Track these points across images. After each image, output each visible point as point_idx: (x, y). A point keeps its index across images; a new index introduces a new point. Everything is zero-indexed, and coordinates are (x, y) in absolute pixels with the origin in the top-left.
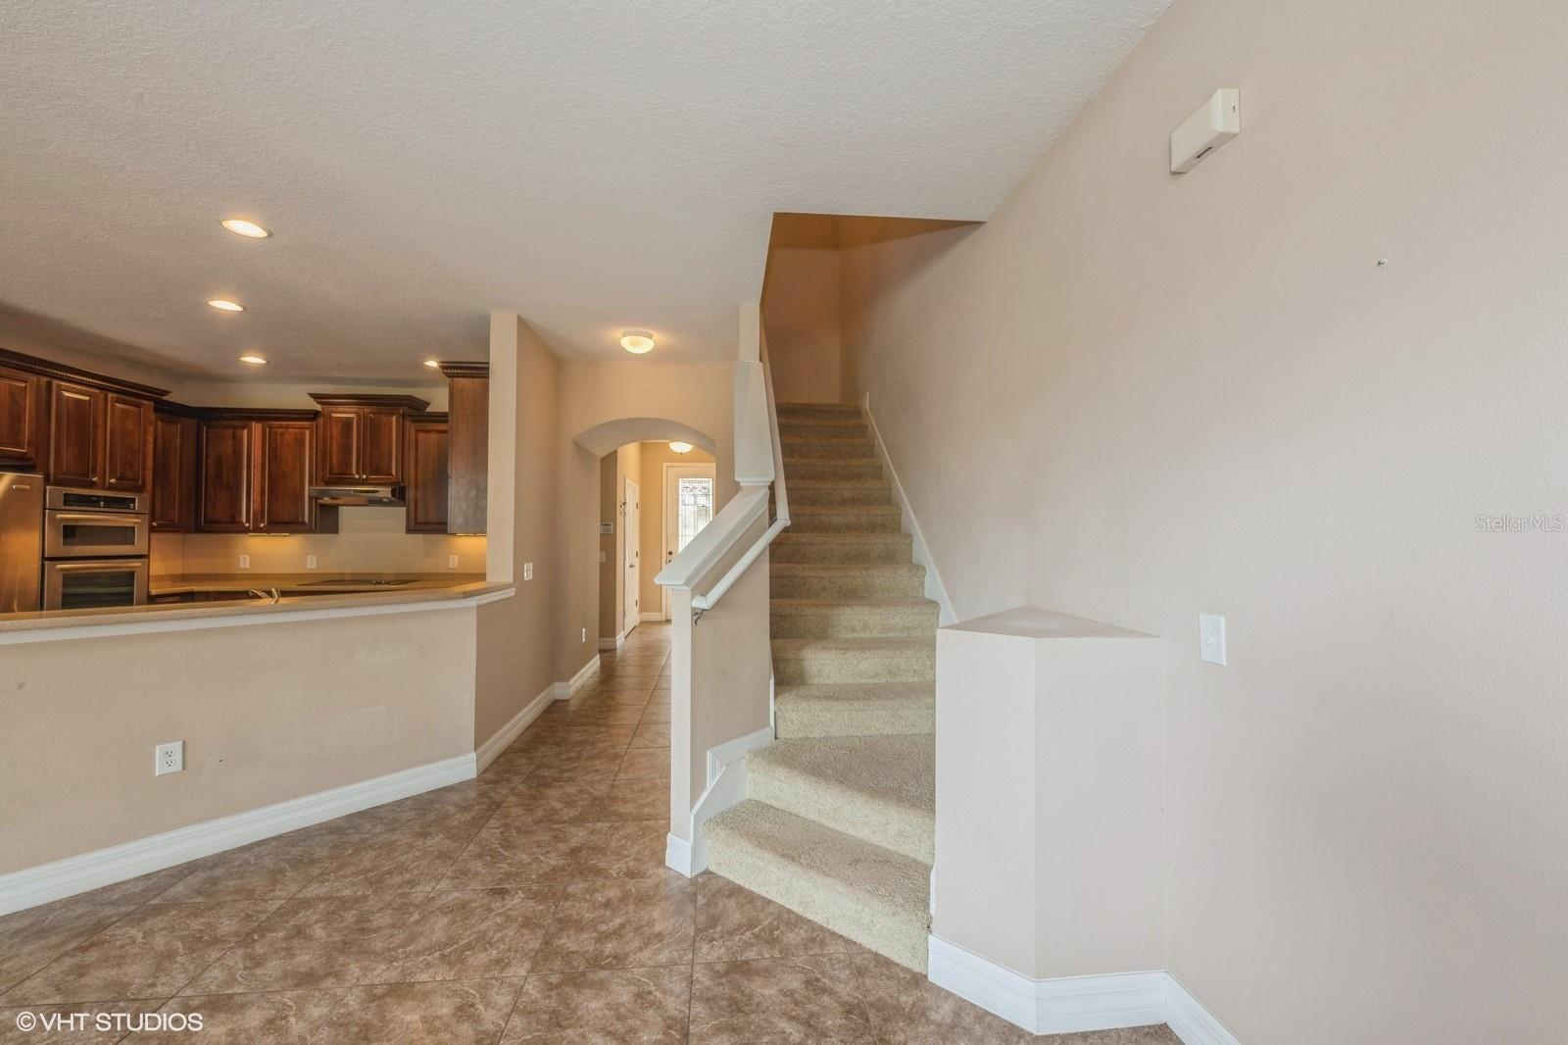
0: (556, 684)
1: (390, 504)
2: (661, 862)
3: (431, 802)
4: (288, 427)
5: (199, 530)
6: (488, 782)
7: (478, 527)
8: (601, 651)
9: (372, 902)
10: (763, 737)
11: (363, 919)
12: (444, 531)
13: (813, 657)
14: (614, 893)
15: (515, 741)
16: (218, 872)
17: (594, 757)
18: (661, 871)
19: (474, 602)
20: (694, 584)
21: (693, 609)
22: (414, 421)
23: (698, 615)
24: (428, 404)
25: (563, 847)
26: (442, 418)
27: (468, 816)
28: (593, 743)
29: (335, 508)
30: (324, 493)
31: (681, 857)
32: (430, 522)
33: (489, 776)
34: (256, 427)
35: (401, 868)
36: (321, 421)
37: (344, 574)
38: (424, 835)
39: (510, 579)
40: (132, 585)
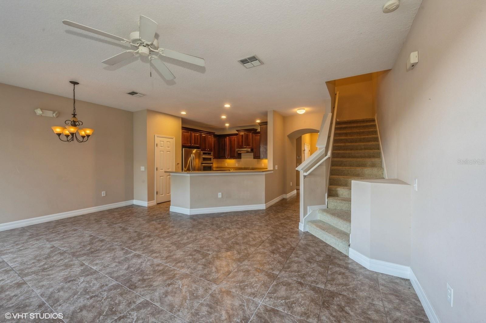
0: (284, 195)
1: (250, 152)
2: (298, 228)
3: (257, 211)
4: (232, 137)
5: (220, 158)
6: (267, 210)
7: (266, 158)
8: (297, 190)
9: (247, 222)
10: (324, 207)
11: (246, 224)
12: (259, 158)
13: (340, 190)
14: (287, 230)
15: (274, 205)
16: (227, 214)
17: (290, 210)
18: (298, 229)
19: (264, 173)
20: (304, 170)
21: (304, 175)
22: (254, 134)
23: (305, 177)
24: (257, 130)
25: (279, 222)
26: (259, 133)
27: (263, 214)
28: (290, 207)
29: (241, 153)
30: (238, 150)
31: (302, 228)
32: (257, 156)
33: (268, 209)
34: (228, 137)
35: (252, 219)
36: (238, 135)
37: (242, 168)
38: (256, 216)
39: (272, 169)
40: (211, 168)
